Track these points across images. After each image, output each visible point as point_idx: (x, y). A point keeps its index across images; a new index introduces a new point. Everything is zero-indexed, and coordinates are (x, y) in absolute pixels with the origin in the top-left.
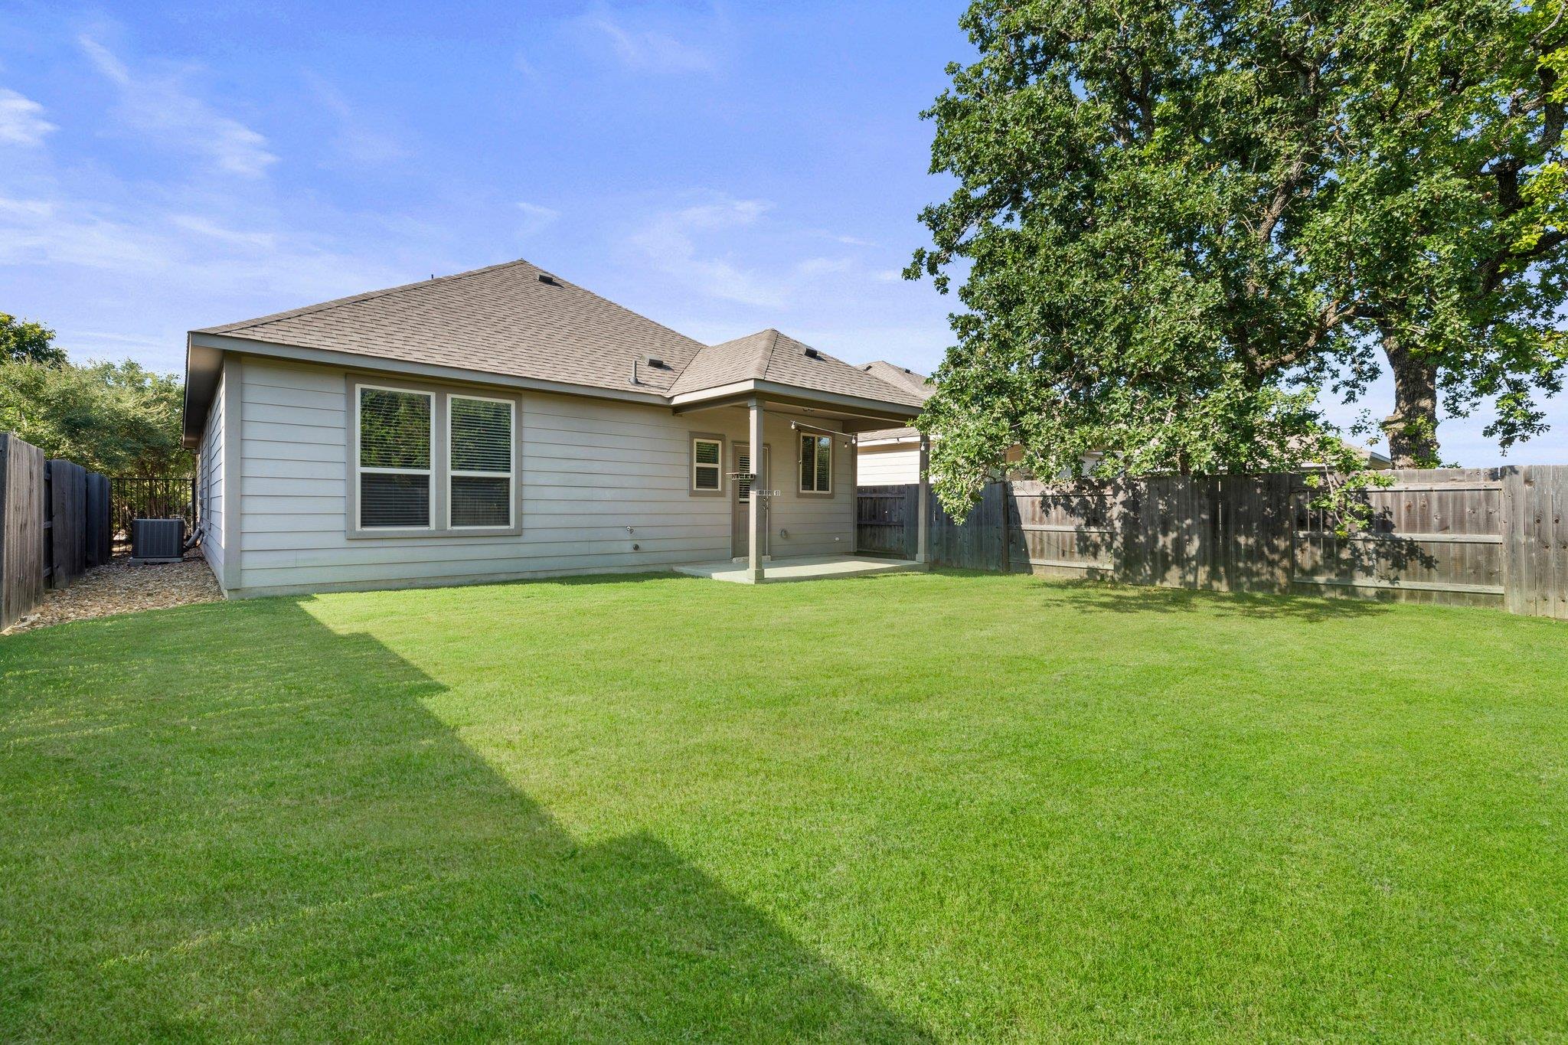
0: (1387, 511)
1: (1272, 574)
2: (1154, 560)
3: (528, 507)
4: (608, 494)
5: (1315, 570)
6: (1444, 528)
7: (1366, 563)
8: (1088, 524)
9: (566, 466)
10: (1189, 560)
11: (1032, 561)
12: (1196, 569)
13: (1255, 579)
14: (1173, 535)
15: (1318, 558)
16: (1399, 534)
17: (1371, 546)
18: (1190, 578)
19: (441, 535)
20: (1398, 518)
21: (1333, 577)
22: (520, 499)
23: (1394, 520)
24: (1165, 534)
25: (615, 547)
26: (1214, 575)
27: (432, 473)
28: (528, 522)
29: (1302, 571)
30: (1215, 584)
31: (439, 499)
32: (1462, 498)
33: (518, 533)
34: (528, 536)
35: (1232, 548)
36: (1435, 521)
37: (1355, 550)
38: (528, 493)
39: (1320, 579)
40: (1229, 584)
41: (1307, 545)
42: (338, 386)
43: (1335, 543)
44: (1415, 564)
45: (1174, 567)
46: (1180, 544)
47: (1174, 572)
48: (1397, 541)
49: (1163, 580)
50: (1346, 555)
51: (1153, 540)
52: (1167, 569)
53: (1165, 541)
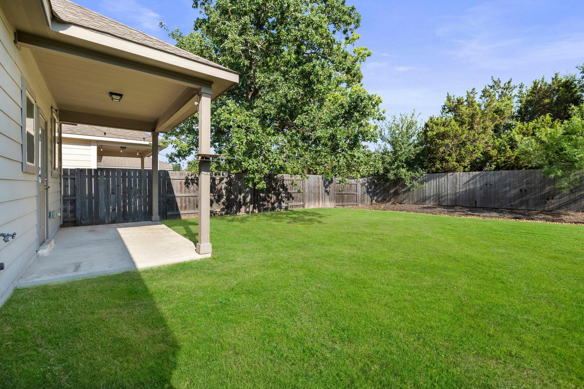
0: (287, 185)
1: (268, 205)
2: (237, 205)
5: (275, 203)
7: (283, 200)
10: (247, 203)
11: (180, 213)
12: (249, 206)
13: (264, 207)
14: (243, 195)
15: (275, 199)
16: (289, 191)
17: (284, 195)
21: (278, 204)
23: (288, 187)
24: (241, 194)
26: (254, 208)
30: (255, 210)
35: (259, 198)
37: (282, 196)
39: (276, 206)
40: (258, 210)
43: (278, 195)
44: (291, 199)
45: (243, 206)
46: (245, 198)
47: (243, 209)
48: (289, 193)
49: (240, 212)
50: (280, 198)
51: (237, 197)
52: (241, 207)
53: (241, 197)
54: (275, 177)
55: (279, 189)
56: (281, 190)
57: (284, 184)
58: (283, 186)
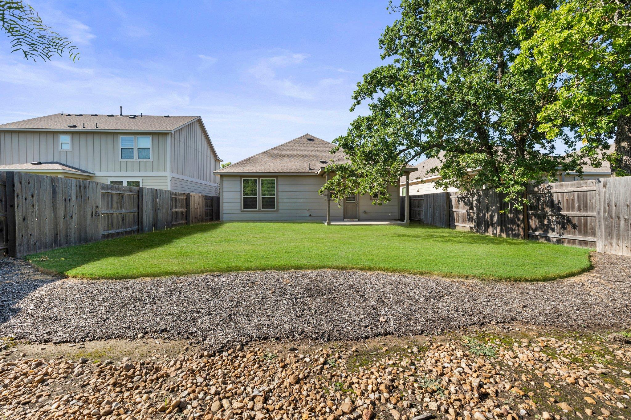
0: (559, 202)
1: (519, 230)
2: (485, 224)
3: (280, 204)
4: (302, 201)
5: (536, 230)
6: (579, 210)
7: (553, 226)
8: (470, 209)
9: (290, 193)
10: (495, 224)
11: (456, 224)
12: (496, 228)
13: (514, 232)
14: (490, 213)
15: (537, 224)
16: (564, 213)
17: (554, 218)
18: (495, 232)
19: (259, 211)
20: (564, 205)
21: (542, 232)
22: (278, 202)
23: (561, 206)
24: (488, 213)
25: (304, 215)
26: (501, 231)
27: (257, 196)
28: (280, 208)
29: (532, 229)
30: (502, 234)
31: (259, 203)
32: (586, 195)
33: (277, 210)
34: (280, 211)
35: (506, 219)
36: (576, 206)
37: (549, 220)
38: (280, 201)
39: (537, 233)
40: (506, 234)
41: (533, 218)
42: (239, 179)
43: (542, 217)
44: (569, 227)
45: (490, 227)
46: (492, 217)
47: (491, 229)
48: (563, 216)
49: (488, 232)
50: (546, 222)
51: (484, 215)
52: (488, 227)
53: (488, 216)
54: (536, 189)
55: (544, 209)
56: (548, 210)
57: (552, 201)
58: (551, 204)
